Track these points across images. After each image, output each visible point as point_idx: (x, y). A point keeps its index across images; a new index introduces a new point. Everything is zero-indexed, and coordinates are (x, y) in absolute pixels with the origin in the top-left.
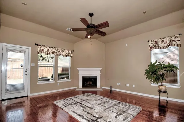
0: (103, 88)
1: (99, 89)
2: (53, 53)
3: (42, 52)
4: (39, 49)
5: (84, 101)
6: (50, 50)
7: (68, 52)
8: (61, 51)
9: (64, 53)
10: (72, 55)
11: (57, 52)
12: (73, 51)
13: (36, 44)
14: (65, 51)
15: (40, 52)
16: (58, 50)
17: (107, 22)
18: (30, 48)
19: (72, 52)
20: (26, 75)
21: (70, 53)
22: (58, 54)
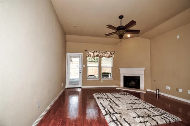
0: (148, 90)
1: (142, 90)
2: (97, 55)
3: (90, 56)
4: (87, 54)
5: (116, 98)
6: (95, 53)
7: (110, 54)
8: (103, 54)
9: (106, 55)
10: (113, 56)
11: (100, 54)
12: (115, 52)
13: (86, 51)
14: (107, 53)
15: (88, 56)
16: (101, 53)
17: (132, 21)
18: (82, 54)
19: (113, 53)
20: (80, 73)
21: (112, 55)
22: (101, 56)
